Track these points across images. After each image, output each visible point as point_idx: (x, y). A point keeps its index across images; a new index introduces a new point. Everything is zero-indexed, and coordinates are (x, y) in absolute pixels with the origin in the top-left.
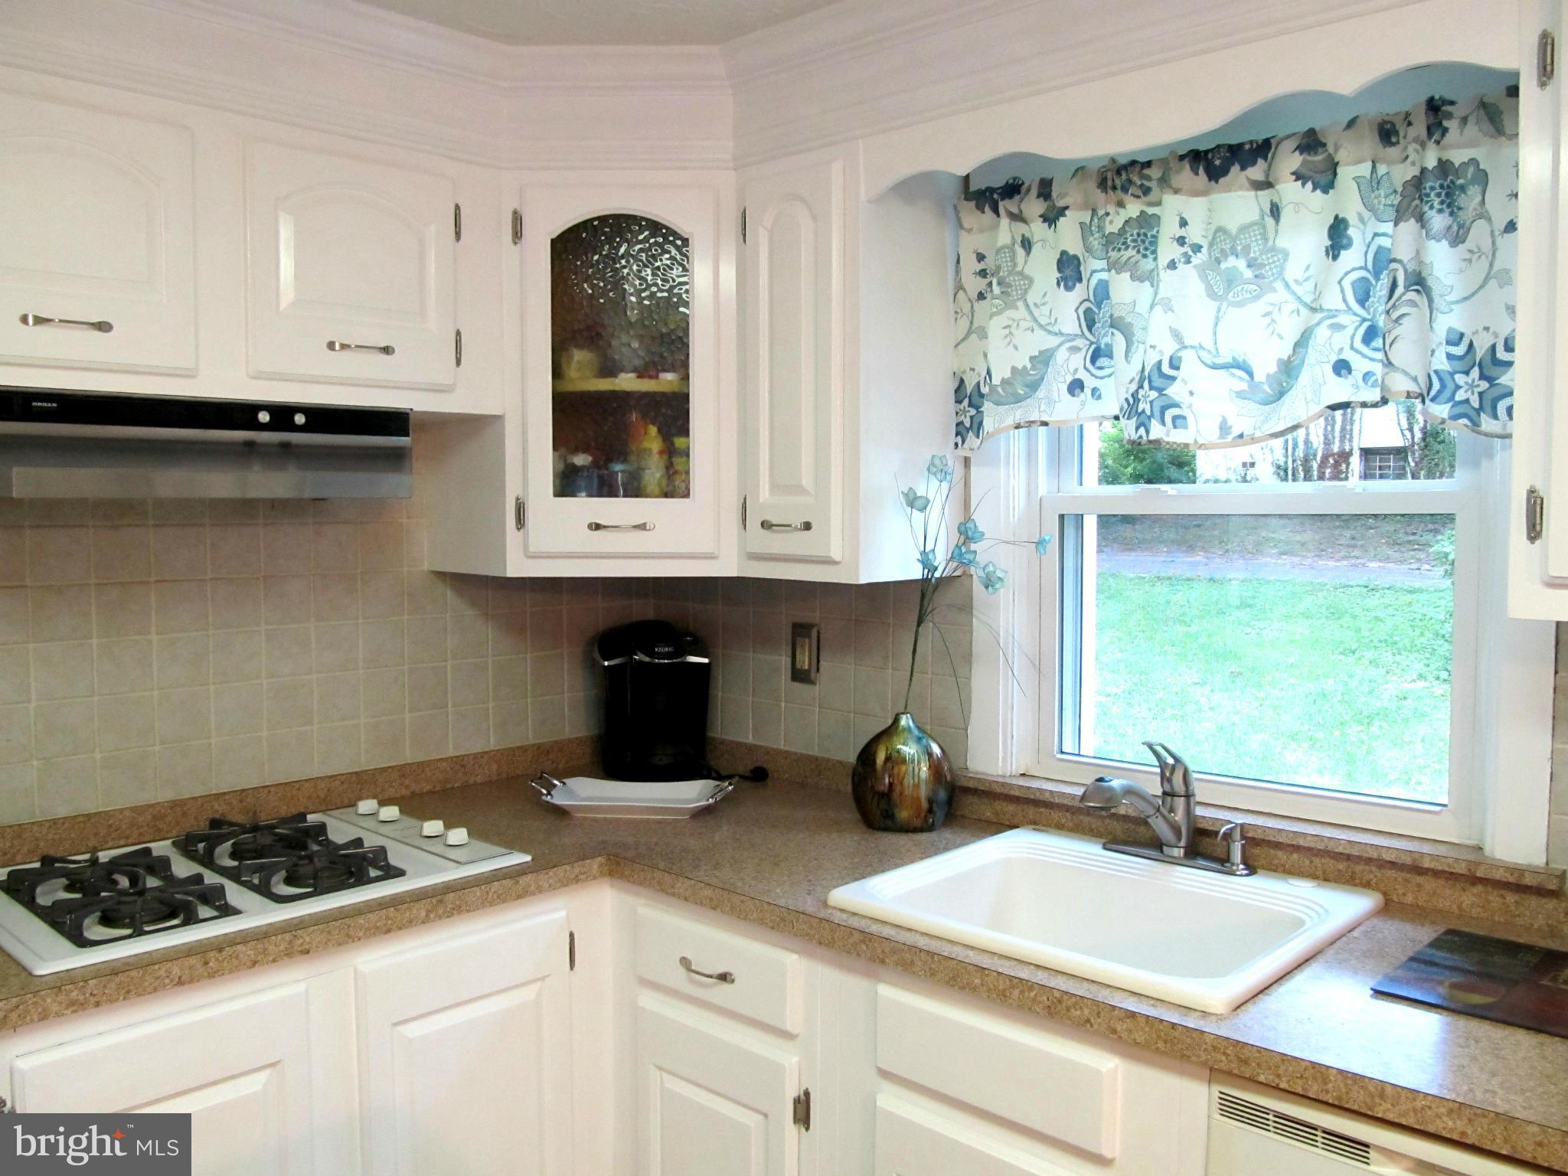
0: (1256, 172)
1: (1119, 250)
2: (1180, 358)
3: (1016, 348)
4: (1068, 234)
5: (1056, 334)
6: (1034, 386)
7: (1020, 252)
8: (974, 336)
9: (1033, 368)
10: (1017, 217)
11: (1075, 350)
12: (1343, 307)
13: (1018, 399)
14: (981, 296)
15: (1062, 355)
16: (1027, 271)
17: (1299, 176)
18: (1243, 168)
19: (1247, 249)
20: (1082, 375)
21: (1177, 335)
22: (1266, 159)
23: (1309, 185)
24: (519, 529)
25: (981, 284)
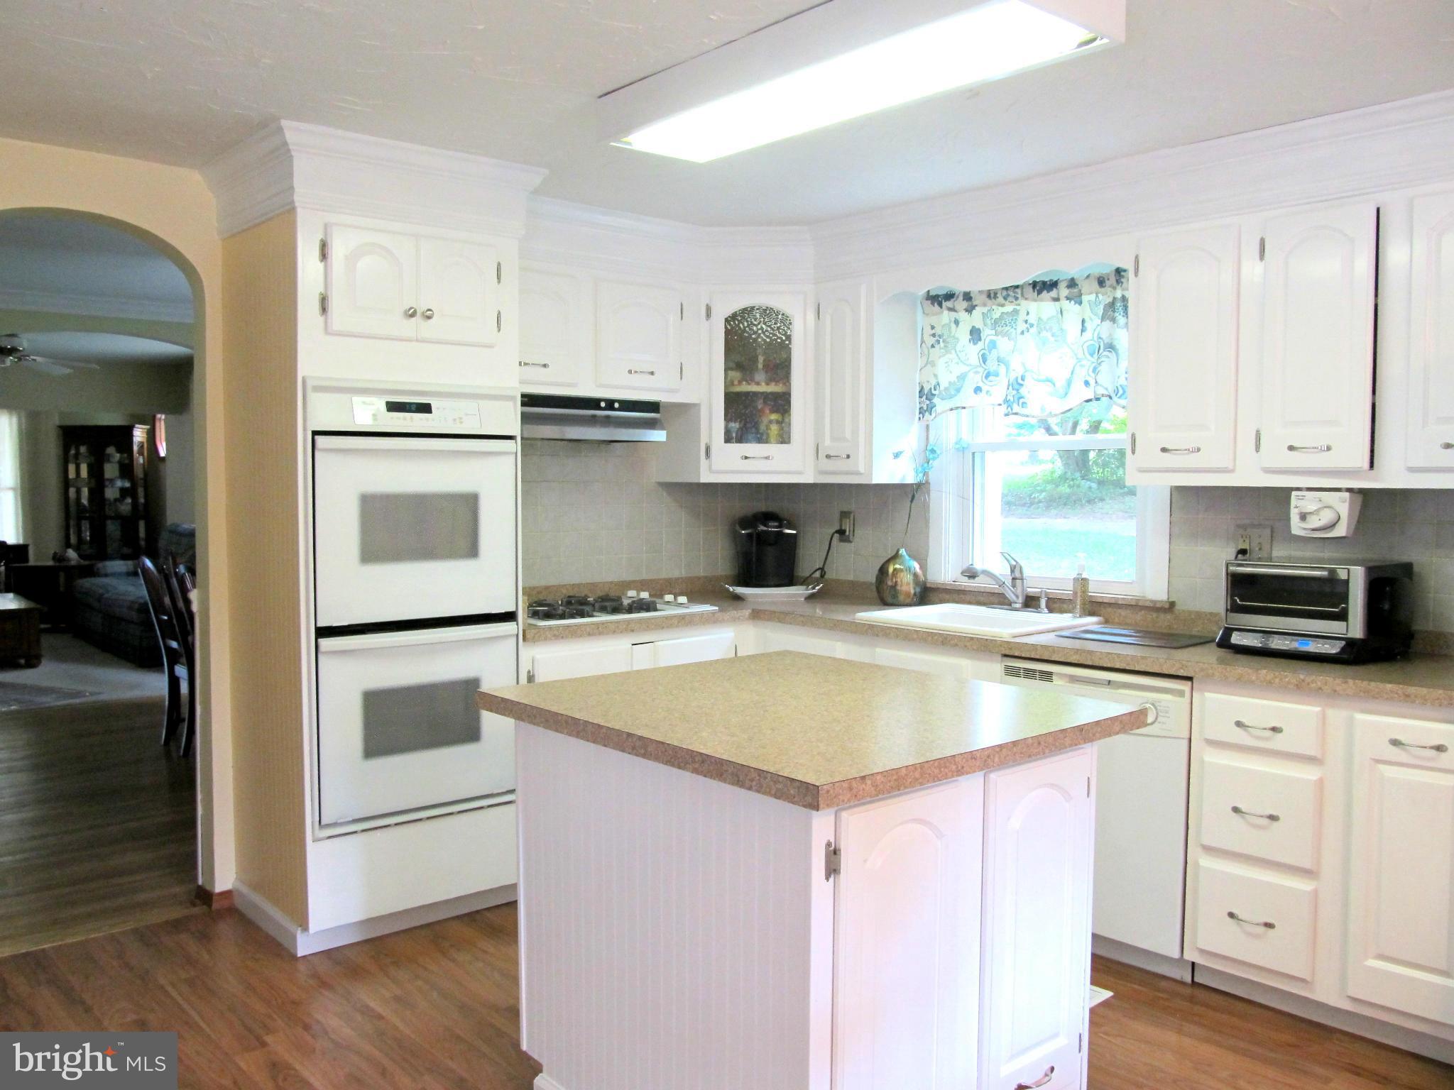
0: (1054, 293)
1: (1002, 327)
2: (1025, 376)
3: (951, 372)
4: (976, 318)
5: (968, 365)
6: (958, 390)
7: (953, 326)
8: (929, 365)
9: (958, 381)
10: (951, 309)
11: (977, 372)
12: (1084, 357)
13: (951, 397)
14: (933, 346)
15: (971, 375)
16: (956, 336)
17: (1068, 298)
18: (1048, 292)
19: (1051, 328)
20: (980, 384)
21: (1023, 364)
22: (1057, 288)
23: (1073, 302)
24: (706, 459)
25: (933, 340)
